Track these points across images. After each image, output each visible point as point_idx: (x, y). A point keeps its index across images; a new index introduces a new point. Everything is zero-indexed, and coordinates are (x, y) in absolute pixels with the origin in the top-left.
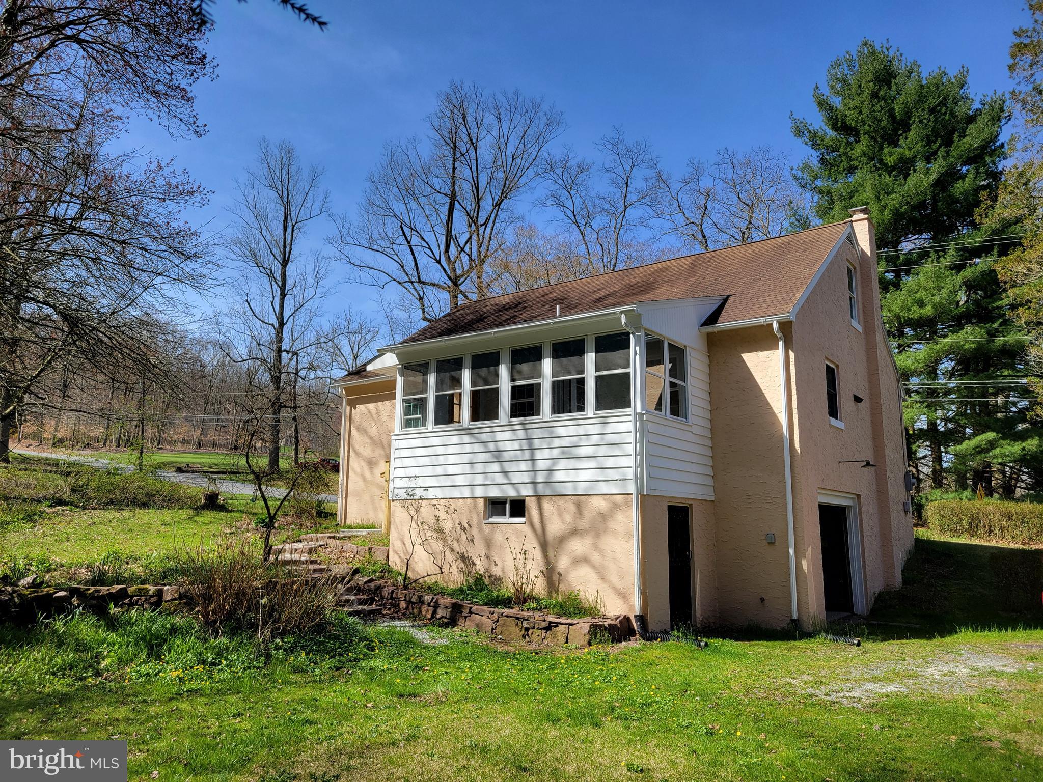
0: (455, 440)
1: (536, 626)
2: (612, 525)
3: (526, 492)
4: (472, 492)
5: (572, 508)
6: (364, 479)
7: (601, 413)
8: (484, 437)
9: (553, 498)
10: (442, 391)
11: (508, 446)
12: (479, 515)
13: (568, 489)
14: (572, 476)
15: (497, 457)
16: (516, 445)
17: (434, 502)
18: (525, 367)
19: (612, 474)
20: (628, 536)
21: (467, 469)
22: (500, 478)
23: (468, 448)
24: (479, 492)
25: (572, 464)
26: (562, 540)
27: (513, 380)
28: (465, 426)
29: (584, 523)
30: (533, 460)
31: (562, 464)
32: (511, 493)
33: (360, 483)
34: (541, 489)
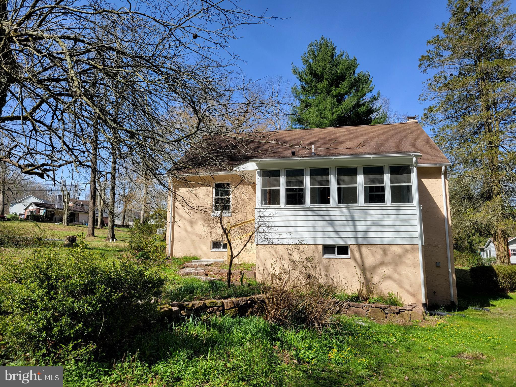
0: (302, 213)
1: (392, 312)
2: (404, 260)
3: (351, 242)
4: (315, 241)
5: (381, 252)
6: (186, 231)
7: (395, 204)
8: (322, 213)
9: (368, 245)
10: (291, 186)
11: (338, 218)
12: (319, 254)
13: (378, 241)
14: (380, 235)
15: (331, 223)
16: (343, 218)
17: (286, 246)
18: (346, 178)
19: (403, 235)
20: (415, 265)
21: (311, 229)
22: (333, 235)
23: (311, 218)
24: (320, 242)
25: (379, 229)
26: (374, 268)
27: (338, 183)
28: (307, 206)
29: (388, 259)
30: (355, 226)
31: (374, 229)
32: (341, 242)
33: (184, 234)
34: (360, 241)
